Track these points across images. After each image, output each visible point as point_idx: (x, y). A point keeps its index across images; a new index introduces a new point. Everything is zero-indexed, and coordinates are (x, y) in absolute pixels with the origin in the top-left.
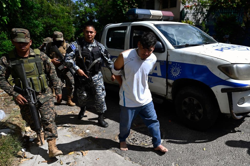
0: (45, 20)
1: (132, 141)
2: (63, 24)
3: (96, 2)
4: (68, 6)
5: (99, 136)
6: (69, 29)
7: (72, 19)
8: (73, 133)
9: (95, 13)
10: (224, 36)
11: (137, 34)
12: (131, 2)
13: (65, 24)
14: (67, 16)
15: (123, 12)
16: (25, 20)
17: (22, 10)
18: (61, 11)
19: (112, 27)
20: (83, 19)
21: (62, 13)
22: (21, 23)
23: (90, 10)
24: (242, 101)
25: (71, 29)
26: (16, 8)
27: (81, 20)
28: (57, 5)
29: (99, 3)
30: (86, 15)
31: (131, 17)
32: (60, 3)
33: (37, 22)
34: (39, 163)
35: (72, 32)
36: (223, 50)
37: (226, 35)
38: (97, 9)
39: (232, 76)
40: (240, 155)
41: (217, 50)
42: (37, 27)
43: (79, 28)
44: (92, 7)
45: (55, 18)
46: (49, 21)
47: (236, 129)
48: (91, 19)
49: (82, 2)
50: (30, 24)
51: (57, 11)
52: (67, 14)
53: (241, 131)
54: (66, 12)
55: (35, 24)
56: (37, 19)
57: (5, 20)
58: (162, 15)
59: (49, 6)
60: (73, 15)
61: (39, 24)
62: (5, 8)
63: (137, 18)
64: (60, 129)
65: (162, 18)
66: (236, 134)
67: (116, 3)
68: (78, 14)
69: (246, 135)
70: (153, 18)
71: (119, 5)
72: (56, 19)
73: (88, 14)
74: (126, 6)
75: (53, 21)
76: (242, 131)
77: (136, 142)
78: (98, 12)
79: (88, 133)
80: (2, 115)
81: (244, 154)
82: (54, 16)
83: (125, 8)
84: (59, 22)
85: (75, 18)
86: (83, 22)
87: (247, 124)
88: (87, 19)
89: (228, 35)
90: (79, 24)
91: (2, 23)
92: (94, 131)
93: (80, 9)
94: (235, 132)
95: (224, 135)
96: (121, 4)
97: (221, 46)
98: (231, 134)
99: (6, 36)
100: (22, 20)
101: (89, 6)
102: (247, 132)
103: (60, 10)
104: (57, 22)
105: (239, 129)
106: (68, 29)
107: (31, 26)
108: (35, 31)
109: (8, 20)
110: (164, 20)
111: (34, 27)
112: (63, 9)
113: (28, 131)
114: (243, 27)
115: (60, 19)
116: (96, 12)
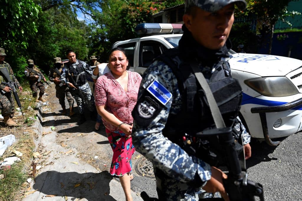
0: (62, 43)
1: (144, 170)
2: (78, 46)
3: (106, 23)
4: (82, 29)
5: (108, 163)
6: (83, 50)
7: (85, 40)
8: (80, 159)
9: (105, 33)
10: (238, 46)
11: (147, 50)
12: (139, 20)
13: (80, 45)
14: (81, 38)
15: (132, 30)
16: (44, 44)
17: (41, 36)
18: (76, 34)
19: (120, 44)
20: (95, 40)
21: (77, 36)
22: (40, 47)
23: (102, 31)
24: (279, 123)
25: (85, 49)
26: (33, 34)
27: (94, 41)
28: (72, 29)
29: (109, 23)
30: (98, 36)
31: (140, 32)
32: (75, 27)
33: (54, 45)
34: (42, 198)
35: (86, 52)
36: (247, 61)
37: (240, 45)
38: (107, 30)
39: (264, 92)
40: (283, 194)
41: (240, 61)
42: (54, 50)
43: (92, 49)
44: (103, 28)
45: (70, 40)
46: (66, 44)
47: (270, 156)
48: (103, 39)
49: (94, 24)
50: (48, 48)
51: (72, 34)
52: (81, 36)
53: (276, 159)
54: (81, 35)
55: (53, 47)
56: (54, 43)
57: (25, 45)
58: (172, 28)
59: (65, 30)
60: (87, 36)
61: (56, 47)
62: (23, 34)
63: (146, 33)
64: (68, 155)
65: (172, 31)
66: (271, 162)
67: (125, 22)
68: (91, 35)
69: (285, 164)
70: (163, 32)
71: (128, 24)
72: (72, 41)
73: (100, 35)
74: (134, 24)
75: (69, 43)
76: (278, 158)
77: (149, 172)
78: (109, 32)
79: (96, 160)
80: (12, 140)
81: (289, 193)
82: (70, 39)
83: (134, 26)
84: (74, 44)
85: (88, 39)
86: (95, 42)
87: (283, 149)
88: (99, 39)
89: (242, 44)
90: (92, 45)
91: (22, 48)
92: (103, 157)
93: (93, 31)
94: (269, 160)
95: (255, 165)
96: (130, 23)
97: (242, 56)
98: (264, 162)
99: (25, 60)
100: (42, 44)
101: (100, 27)
102: (286, 161)
103: (74, 33)
104: (72, 44)
105: (274, 156)
106: (81, 49)
107: (48, 50)
108: (53, 54)
109: (28, 45)
110: (175, 33)
111: (51, 50)
112: (78, 32)
113: (36, 157)
114: (258, 35)
115: (75, 41)
116: (107, 32)
